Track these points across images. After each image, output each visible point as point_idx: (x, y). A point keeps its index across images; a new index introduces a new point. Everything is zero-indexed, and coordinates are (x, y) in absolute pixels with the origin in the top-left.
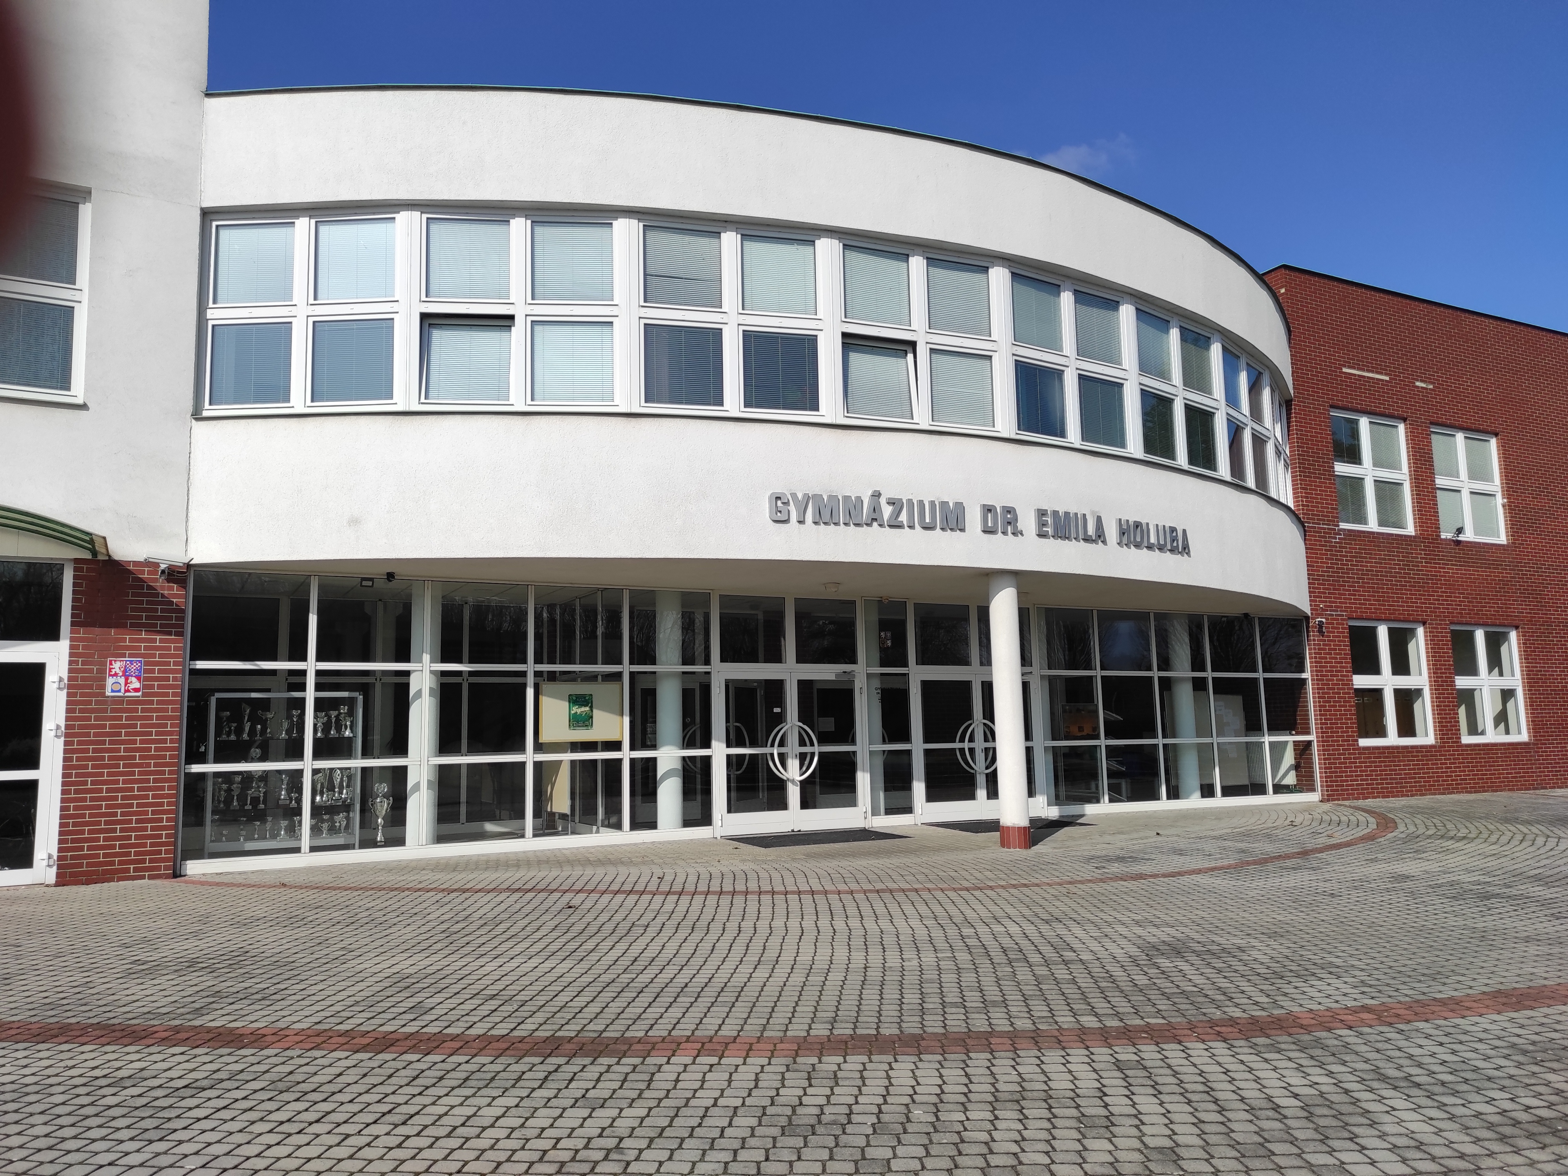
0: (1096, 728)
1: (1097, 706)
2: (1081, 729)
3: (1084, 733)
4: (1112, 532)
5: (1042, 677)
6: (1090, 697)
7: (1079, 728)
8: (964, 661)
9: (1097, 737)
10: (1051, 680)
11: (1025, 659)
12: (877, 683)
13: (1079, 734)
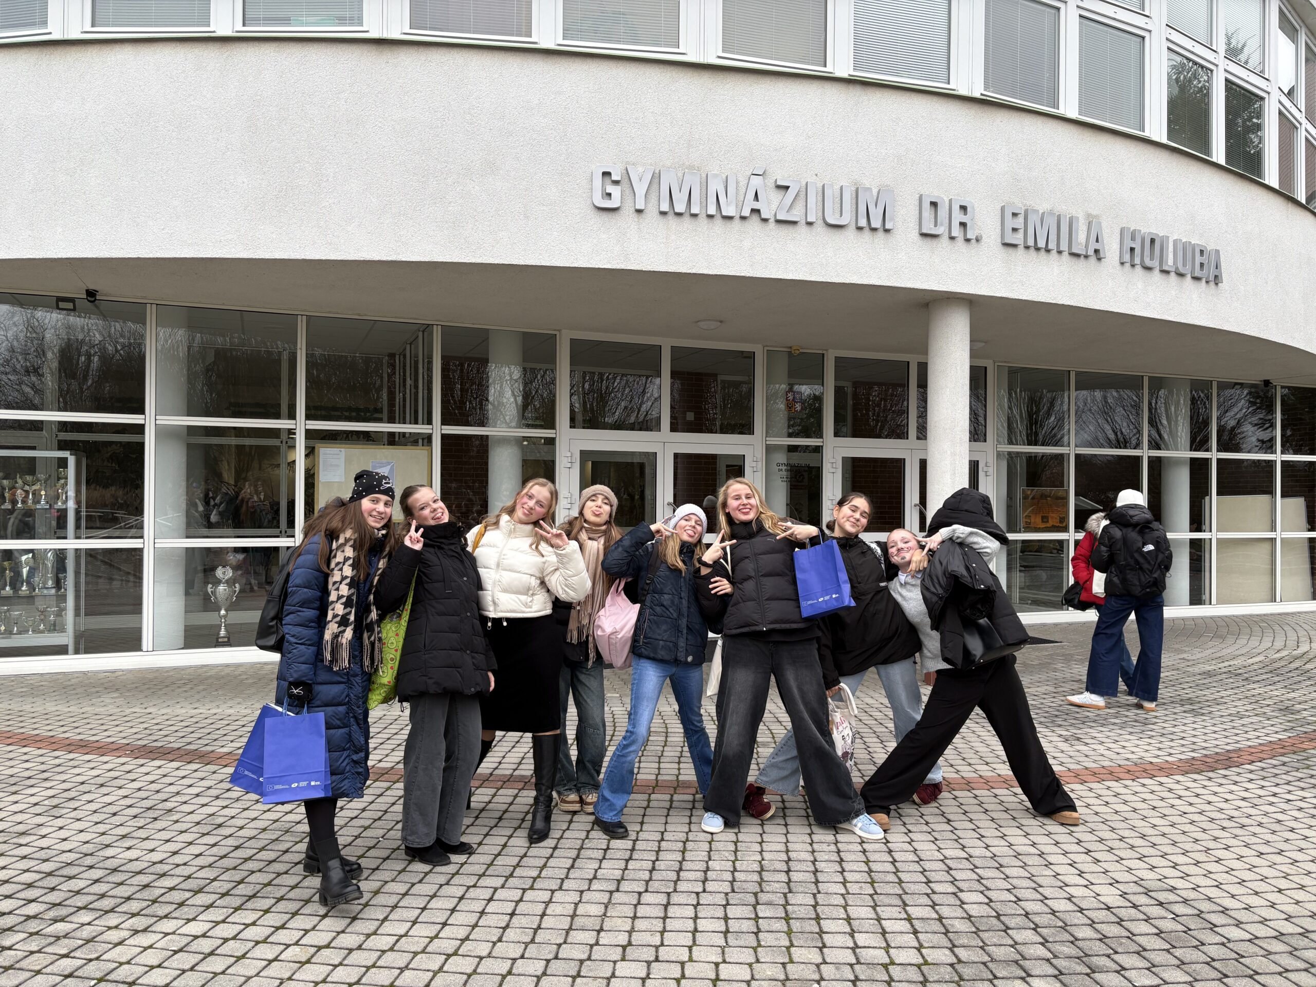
0: (1064, 519)
1: (1067, 492)
2: (1045, 519)
3: (1048, 525)
4: (1112, 248)
5: (999, 455)
6: (1059, 481)
7: (1043, 518)
8: (900, 433)
9: (1065, 529)
10: (1012, 458)
11: (977, 433)
12: (781, 458)
13: (1042, 526)
